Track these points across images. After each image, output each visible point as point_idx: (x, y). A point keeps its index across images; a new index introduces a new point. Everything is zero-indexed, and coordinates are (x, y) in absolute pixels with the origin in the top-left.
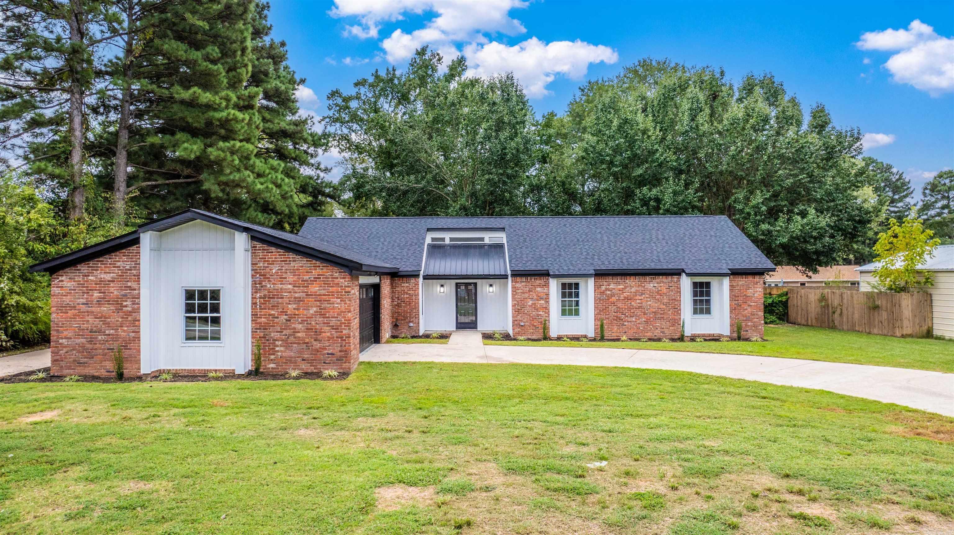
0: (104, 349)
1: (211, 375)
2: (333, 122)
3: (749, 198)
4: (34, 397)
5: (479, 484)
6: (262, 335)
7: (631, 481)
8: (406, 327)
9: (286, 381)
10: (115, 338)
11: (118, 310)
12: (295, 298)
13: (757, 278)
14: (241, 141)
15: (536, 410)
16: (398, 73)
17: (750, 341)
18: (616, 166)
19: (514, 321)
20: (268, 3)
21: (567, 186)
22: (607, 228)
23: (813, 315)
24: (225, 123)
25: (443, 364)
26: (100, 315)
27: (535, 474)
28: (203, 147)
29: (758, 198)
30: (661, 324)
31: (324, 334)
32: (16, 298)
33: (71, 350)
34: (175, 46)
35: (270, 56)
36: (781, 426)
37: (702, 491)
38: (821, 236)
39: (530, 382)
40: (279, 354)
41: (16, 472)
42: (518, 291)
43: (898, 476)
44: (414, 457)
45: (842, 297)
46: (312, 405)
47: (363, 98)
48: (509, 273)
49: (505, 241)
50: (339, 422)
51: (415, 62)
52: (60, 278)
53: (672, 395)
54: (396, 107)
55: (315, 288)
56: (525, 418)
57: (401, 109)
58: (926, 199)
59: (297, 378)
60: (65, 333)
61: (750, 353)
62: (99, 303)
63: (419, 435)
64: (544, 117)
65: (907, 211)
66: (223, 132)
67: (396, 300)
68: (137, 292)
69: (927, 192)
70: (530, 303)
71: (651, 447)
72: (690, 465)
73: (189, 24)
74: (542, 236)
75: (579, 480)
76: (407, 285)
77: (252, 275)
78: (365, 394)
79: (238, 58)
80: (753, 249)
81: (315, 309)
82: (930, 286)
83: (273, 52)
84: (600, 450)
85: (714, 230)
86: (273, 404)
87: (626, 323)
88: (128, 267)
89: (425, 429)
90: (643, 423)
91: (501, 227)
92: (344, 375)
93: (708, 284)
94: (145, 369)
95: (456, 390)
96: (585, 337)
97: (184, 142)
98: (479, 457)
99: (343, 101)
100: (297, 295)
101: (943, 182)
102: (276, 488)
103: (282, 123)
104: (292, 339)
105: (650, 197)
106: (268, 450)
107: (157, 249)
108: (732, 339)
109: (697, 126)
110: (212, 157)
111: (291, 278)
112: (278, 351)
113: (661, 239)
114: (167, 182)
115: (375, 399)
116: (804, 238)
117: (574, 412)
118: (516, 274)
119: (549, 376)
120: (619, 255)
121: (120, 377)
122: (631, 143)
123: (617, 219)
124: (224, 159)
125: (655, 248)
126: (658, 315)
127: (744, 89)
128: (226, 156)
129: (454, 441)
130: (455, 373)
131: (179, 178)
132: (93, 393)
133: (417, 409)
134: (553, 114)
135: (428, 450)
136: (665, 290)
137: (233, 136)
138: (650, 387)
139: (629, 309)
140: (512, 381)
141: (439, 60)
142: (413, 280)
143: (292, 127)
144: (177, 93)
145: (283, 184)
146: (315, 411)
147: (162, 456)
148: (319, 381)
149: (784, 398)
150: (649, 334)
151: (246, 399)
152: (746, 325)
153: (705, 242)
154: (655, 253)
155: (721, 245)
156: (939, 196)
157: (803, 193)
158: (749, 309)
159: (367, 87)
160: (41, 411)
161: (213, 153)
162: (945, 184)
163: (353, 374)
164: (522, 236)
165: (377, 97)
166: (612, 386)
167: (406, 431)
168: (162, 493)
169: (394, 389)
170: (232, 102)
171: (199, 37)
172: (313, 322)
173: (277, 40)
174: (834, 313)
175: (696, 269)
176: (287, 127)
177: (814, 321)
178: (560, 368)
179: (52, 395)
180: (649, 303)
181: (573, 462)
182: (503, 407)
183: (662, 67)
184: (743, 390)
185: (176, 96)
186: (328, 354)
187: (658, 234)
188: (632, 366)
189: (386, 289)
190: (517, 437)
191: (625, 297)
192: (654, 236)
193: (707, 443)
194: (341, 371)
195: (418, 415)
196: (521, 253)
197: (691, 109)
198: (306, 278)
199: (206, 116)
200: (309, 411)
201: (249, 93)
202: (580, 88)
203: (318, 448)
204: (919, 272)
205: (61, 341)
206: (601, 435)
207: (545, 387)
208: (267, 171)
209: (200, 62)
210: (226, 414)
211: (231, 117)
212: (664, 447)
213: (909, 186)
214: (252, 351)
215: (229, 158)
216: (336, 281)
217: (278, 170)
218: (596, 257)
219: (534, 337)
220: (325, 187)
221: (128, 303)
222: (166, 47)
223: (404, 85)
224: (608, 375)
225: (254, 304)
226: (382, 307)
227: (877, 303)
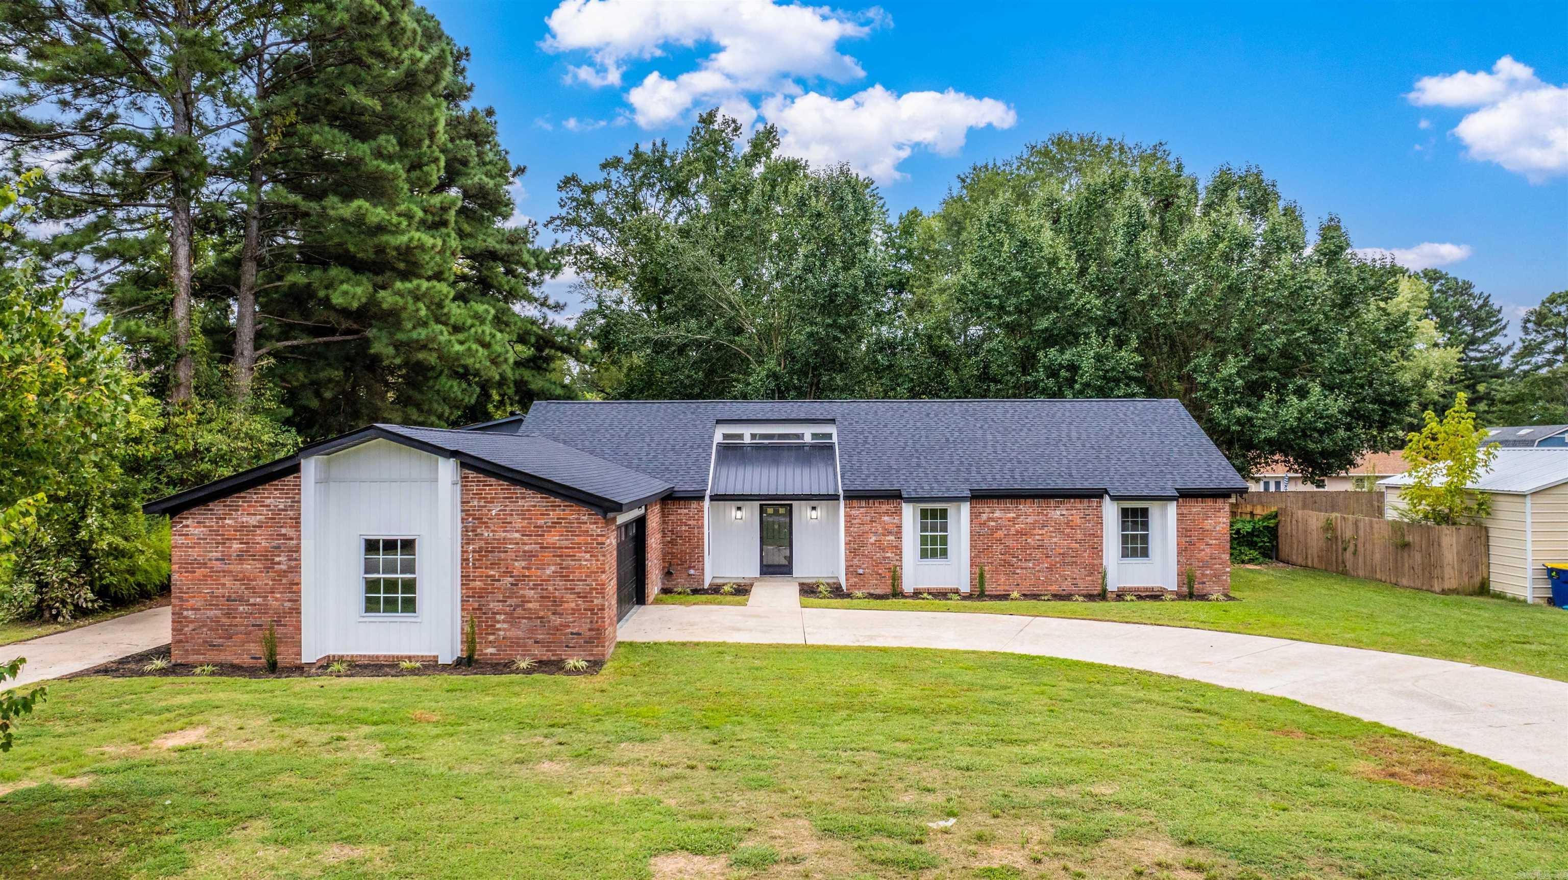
0: (247, 626)
1: (405, 664)
2: (567, 225)
3: (1216, 366)
4: (164, 704)
5: (785, 853)
6: (476, 605)
7: (982, 850)
8: (684, 576)
9: (513, 676)
10: (264, 609)
11: (268, 569)
12: (524, 552)
13: (1220, 503)
14: (429, 279)
15: (868, 733)
16: (670, 150)
17: (1207, 600)
18: (1009, 314)
19: (847, 567)
20: (466, 49)
21: (936, 341)
22: (993, 420)
23: (1314, 551)
24: (406, 252)
25: (739, 646)
26: (241, 575)
27: (859, 838)
28: (371, 289)
29: (1230, 367)
30: (1073, 572)
31: (566, 605)
32: (108, 538)
33: (200, 627)
34: (330, 137)
35: (471, 135)
36: (1208, 760)
37: (1070, 865)
38: (1328, 430)
39: (865, 679)
40: (502, 633)
41: (183, 828)
42: (854, 522)
43: (1335, 844)
44: (699, 809)
45: (1357, 527)
46: (556, 721)
47: (615, 188)
48: (841, 492)
49: (835, 439)
50: (595, 751)
51: (698, 133)
52: (185, 523)
53: (1067, 705)
54: (668, 201)
55: (553, 538)
56: (853, 745)
57: (676, 206)
58: (1529, 337)
59: (528, 671)
60: (192, 602)
61: (1202, 625)
62: (240, 558)
63: (706, 773)
64: (901, 218)
65: (1496, 357)
66: (402, 266)
67: (670, 534)
68: (294, 542)
69: (1530, 325)
70: (873, 539)
71: (1018, 796)
72: (1063, 824)
73: (350, 101)
74: (892, 433)
75: (915, 847)
76: (686, 511)
77: (463, 519)
78: (628, 700)
79: (425, 148)
80: (1215, 456)
81: (553, 568)
82: (1484, 515)
83: (475, 129)
84: (949, 800)
85: (1158, 424)
86: (502, 717)
87: (1018, 571)
88: (281, 506)
89: (714, 764)
90: (1016, 754)
91: (829, 417)
92: (595, 665)
93: (1145, 512)
94: (308, 656)
95: (758, 695)
96: (956, 592)
97: (342, 282)
98: (786, 811)
99: (583, 192)
100: (527, 548)
101: (1555, 311)
102: (522, 858)
103: (489, 240)
104: (519, 611)
105: (1060, 364)
106: (503, 797)
107: (324, 481)
108: (1180, 597)
109: (1137, 252)
110: (385, 306)
111: (518, 522)
112: (499, 629)
113: (1074, 439)
114: (316, 340)
115: (643, 709)
116: (1303, 431)
117: (923, 734)
118: (852, 496)
119: (894, 669)
120: (1009, 465)
121: (273, 668)
122: (1033, 277)
123: (1008, 404)
124: (404, 308)
125: (1065, 454)
126: (1067, 559)
127: (1215, 190)
128: (407, 303)
129: (753, 783)
130: (757, 663)
131: (334, 335)
132: (245, 698)
133: (702, 728)
134: (915, 213)
135: (719, 798)
136: (1079, 521)
137: (417, 271)
138: (1037, 689)
139: (1024, 549)
140: (840, 678)
141: (736, 129)
142: (694, 505)
143: (506, 247)
144: (333, 208)
145: (493, 342)
146: (560, 730)
147: (364, 806)
148: (560, 678)
149: (1224, 712)
150: (1054, 588)
151: (460, 709)
152: (1203, 575)
153: (1143, 444)
154: (1065, 461)
155: (1166, 450)
156: (1550, 333)
157: (1303, 358)
158: (1208, 551)
159: (620, 169)
160: (182, 729)
161: (387, 299)
162: (1559, 314)
163: (609, 664)
164: (862, 433)
165: (638, 188)
166: (983, 687)
167: (688, 767)
168: (378, 862)
169: (668, 692)
170: (417, 219)
171: (366, 118)
172: (550, 588)
173: (481, 106)
174: (1345, 549)
175: (1126, 489)
176: (498, 246)
177: (1316, 560)
178: (912, 653)
179: (186, 700)
180: (1055, 540)
181: (911, 820)
182: (823, 726)
183: (1088, 146)
184: (1170, 698)
185: (332, 213)
186: (572, 634)
187: (1070, 430)
188: (1017, 651)
189: (654, 522)
190: (840, 778)
191: (1017, 531)
192: (1064, 435)
193: (1095, 790)
194: (592, 658)
195: (704, 739)
196: (859, 461)
197: (1127, 225)
198: (540, 522)
199: (376, 240)
200: (552, 730)
201: (442, 203)
202: (959, 177)
203: (570, 793)
204: (1470, 494)
205: (185, 613)
206: (955, 774)
207: (887, 688)
208: (469, 322)
209: (367, 159)
210: (438, 736)
211: (415, 243)
212: (1038, 795)
213: (1500, 316)
214: (462, 629)
215: (411, 307)
216: (584, 527)
217: (485, 319)
218: (974, 468)
219: (878, 592)
220: (556, 335)
221: (283, 558)
222: (316, 138)
223: (681, 168)
224: (981, 667)
225: (465, 560)
226: (648, 549)
227: (1407, 539)
